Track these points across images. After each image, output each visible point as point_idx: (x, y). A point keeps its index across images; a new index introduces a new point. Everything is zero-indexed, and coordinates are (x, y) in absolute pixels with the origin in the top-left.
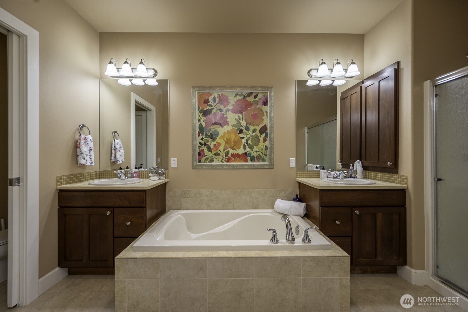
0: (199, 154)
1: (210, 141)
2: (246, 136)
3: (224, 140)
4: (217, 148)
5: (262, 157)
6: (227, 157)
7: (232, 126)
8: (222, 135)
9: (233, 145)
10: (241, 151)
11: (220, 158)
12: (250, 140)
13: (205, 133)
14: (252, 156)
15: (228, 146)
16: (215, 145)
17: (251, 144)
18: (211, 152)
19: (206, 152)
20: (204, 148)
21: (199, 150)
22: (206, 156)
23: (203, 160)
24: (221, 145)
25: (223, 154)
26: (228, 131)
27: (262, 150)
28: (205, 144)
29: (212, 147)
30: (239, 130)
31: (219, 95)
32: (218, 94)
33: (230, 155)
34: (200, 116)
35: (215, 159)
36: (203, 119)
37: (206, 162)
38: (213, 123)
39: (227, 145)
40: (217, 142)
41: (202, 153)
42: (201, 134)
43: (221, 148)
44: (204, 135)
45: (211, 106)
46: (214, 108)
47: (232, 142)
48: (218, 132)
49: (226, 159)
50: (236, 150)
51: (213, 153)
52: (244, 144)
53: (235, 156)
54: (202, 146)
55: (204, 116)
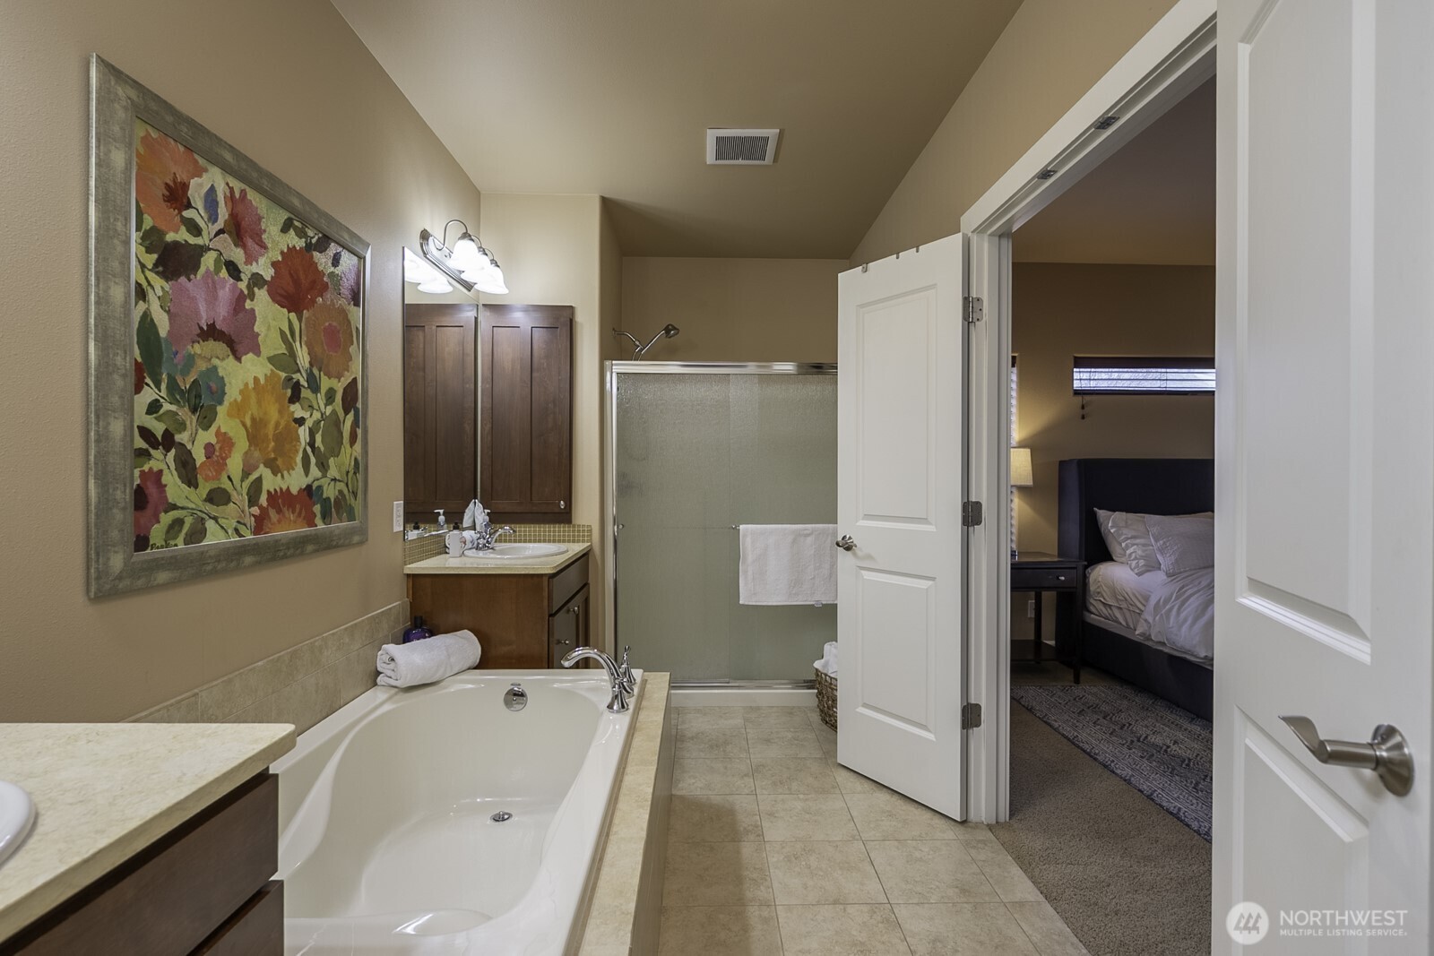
0: (141, 499)
1: (188, 423)
2: (309, 413)
3: (244, 425)
4: (218, 462)
5: (348, 502)
6: (255, 510)
7: (271, 360)
8: (235, 400)
9: (274, 450)
10: (295, 481)
11: (230, 513)
12: (320, 432)
13: (169, 376)
14: (325, 499)
15: (257, 454)
16: (209, 448)
17: (322, 449)
18: (196, 487)
19: (174, 486)
20: (163, 461)
21: (137, 472)
22: (174, 507)
23: (157, 533)
24: (234, 450)
25: (240, 496)
26: (256, 380)
27: (348, 472)
28: (168, 441)
29: (199, 456)
30: (291, 384)
31: (231, 189)
32: (227, 184)
33: (263, 500)
34: (143, 266)
35: (210, 524)
36: (160, 293)
37: (172, 542)
38: (201, 328)
39: (252, 448)
40: (218, 433)
41: (151, 490)
42: (148, 380)
43: (235, 464)
44: (163, 386)
45: (195, 230)
46: (210, 249)
47: (271, 437)
48: (223, 378)
49: (253, 519)
50: (282, 476)
51: (205, 488)
52: (305, 450)
53: (280, 501)
54: (152, 451)
55: (167, 279)
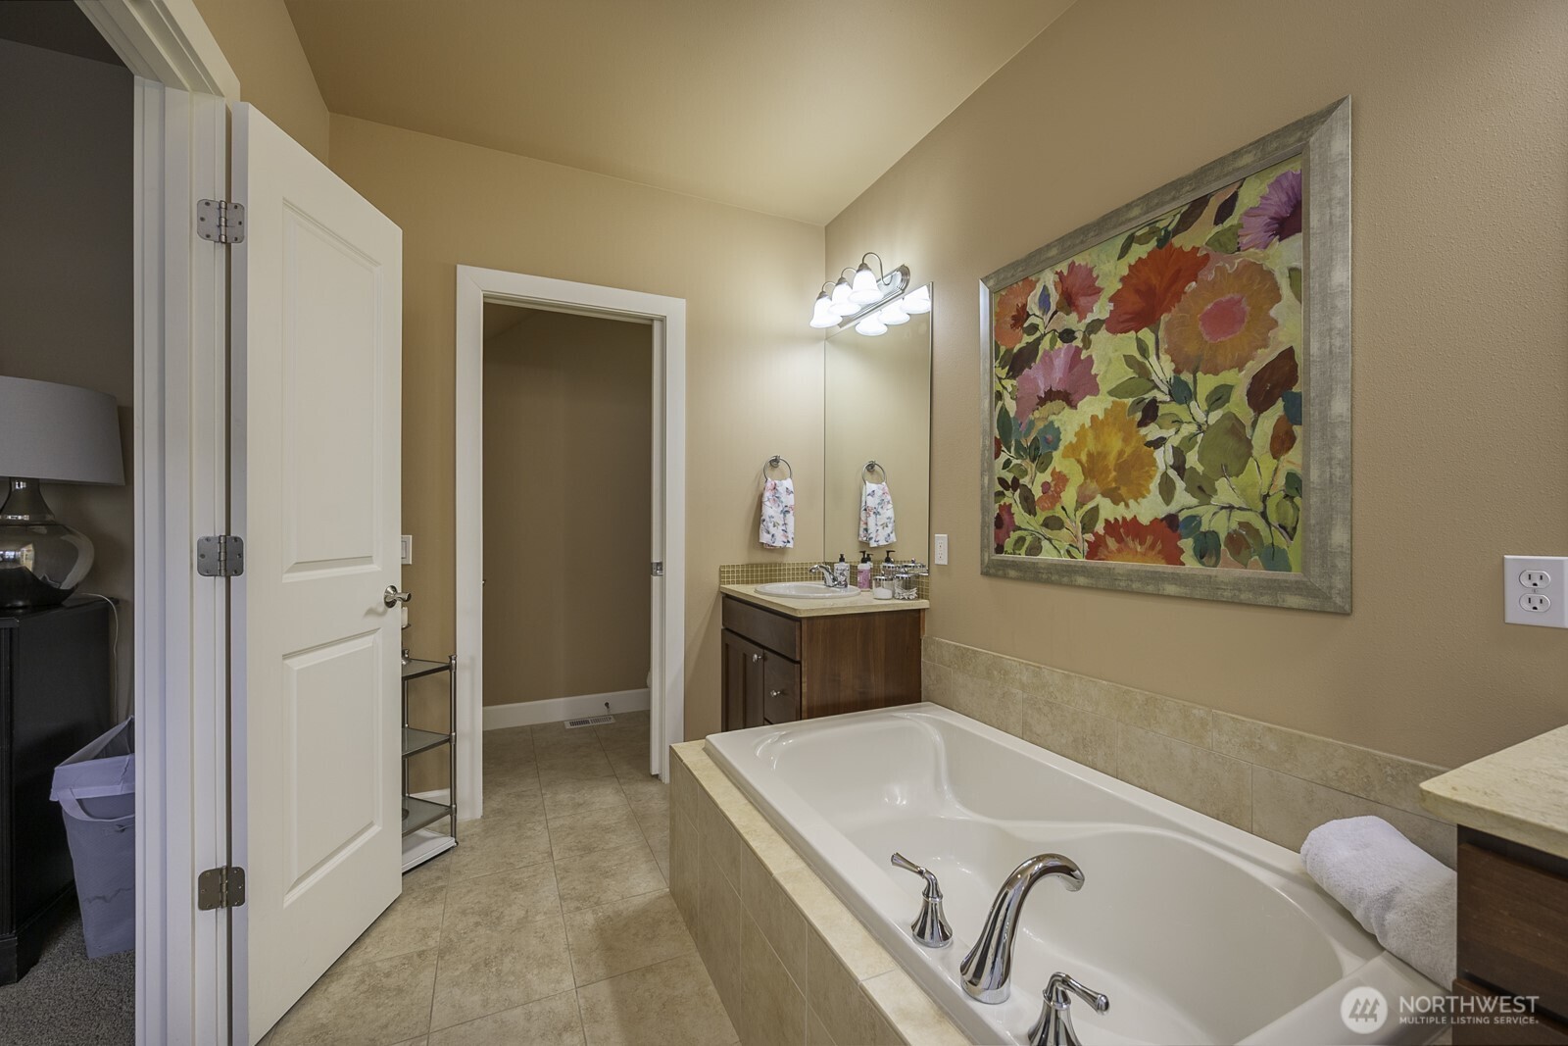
0: (999, 522)
1: (1029, 470)
2: (1172, 431)
3: (1079, 461)
4: (1053, 496)
5: (1267, 541)
6: (1090, 537)
7: (1111, 393)
8: (1071, 442)
9: (1115, 480)
10: (1148, 508)
11: (1063, 537)
12: (1196, 448)
13: (1016, 441)
14: (1205, 534)
15: (1093, 485)
16: (1045, 486)
17: (1200, 469)
18: (1035, 515)
19: (1020, 515)
20: (1013, 498)
21: (997, 505)
22: (1020, 529)
23: (1009, 544)
24: (1069, 484)
25: (1074, 523)
26: (1094, 418)
27: (1265, 498)
28: (1015, 484)
29: (1037, 492)
30: (1142, 405)
31: (1060, 274)
32: (1057, 273)
33: (1100, 528)
34: (1000, 379)
35: (1045, 544)
36: (1010, 389)
37: (1017, 552)
38: (1040, 398)
39: (1088, 481)
40: (1053, 473)
41: (1005, 517)
42: (1003, 448)
43: (1069, 496)
44: (1012, 449)
45: (1034, 328)
46: (1045, 335)
47: (1111, 467)
48: (1058, 428)
49: (1086, 544)
50: (1127, 505)
51: (1041, 516)
52: (1165, 475)
53: (1122, 530)
54: (1006, 492)
55: (1014, 377)
